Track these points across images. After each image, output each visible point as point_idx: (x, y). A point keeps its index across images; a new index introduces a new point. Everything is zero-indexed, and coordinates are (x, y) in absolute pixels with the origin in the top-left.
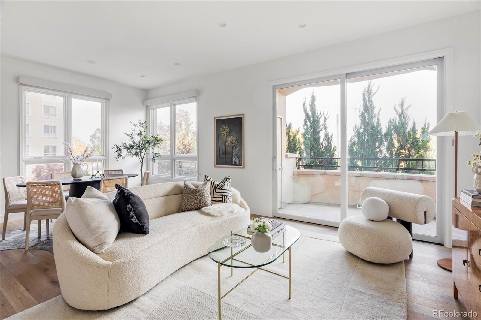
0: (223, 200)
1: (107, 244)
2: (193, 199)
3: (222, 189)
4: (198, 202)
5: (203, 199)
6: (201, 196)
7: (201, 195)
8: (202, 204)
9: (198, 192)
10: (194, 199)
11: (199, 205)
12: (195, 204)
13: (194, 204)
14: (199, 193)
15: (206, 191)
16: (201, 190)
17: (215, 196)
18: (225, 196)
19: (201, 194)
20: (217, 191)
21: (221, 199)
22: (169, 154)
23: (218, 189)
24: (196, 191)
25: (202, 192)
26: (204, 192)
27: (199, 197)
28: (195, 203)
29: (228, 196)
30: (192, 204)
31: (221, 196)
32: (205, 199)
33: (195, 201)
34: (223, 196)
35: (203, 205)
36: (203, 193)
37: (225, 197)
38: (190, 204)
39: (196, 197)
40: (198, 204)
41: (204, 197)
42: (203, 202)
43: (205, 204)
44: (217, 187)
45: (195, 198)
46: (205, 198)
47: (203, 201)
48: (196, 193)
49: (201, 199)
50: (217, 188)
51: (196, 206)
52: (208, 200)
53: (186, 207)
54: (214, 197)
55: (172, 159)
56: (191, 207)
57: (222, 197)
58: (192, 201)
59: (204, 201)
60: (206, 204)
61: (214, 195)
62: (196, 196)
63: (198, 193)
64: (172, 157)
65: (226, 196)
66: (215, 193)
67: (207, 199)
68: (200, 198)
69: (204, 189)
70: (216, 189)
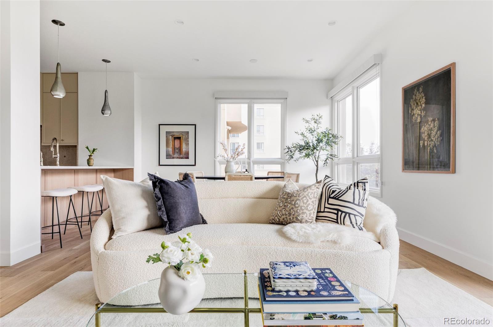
0: (337, 219)
1: (122, 231)
2: (281, 207)
3: (339, 199)
4: (287, 213)
5: (295, 209)
6: (292, 205)
7: (293, 203)
8: (293, 218)
9: (291, 197)
10: (283, 207)
11: (288, 218)
12: (283, 215)
13: (281, 214)
14: (292, 199)
15: (303, 197)
16: (295, 195)
17: (326, 210)
18: (342, 212)
19: (293, 200)
20: (331, 201)
21: (335, 216)
22: (350, 155)
23: (333, 198)
24: (287, 195)
25: (295, 199)
26: (300, 198)
27: (289, 205)
28: (283, 213)
29: (349, 214)
30: (279, 214)
31: (336, 212)
32: (298, 211)
33: (283, 210)
34: (340, 213)
35: (295, 220)
36: (297, 200)
37: (344, 214)
38: (277, 214)
39: (285, 204)
40: (287, 216)
41: (297, 207)
42: (293, 215)
43: (297, 219)
44: (331, 194)
45: (285, 206)
46: (299, 208)
47: (294, 213)
48: (287, 199)
49: (292, 208)
50: (332, 196)
51: (285, 219)
52: (303, 213)
53: (273, 218)
54: (324, 212)
55: (354, 162)
56: (279, 220)
57: (337, 214)
58: (280, 211)
59: (296, 214)
60: (299, 218)
61: (325, 207)
62: (287, 203)
63: (289, 199)
64: (354, 160)
65: (346, 213)
66: (327, 205)
67: (301, 211)
68: (290, 208)
69: (301, 195)
70: (330, 197)
